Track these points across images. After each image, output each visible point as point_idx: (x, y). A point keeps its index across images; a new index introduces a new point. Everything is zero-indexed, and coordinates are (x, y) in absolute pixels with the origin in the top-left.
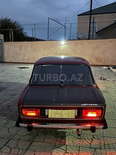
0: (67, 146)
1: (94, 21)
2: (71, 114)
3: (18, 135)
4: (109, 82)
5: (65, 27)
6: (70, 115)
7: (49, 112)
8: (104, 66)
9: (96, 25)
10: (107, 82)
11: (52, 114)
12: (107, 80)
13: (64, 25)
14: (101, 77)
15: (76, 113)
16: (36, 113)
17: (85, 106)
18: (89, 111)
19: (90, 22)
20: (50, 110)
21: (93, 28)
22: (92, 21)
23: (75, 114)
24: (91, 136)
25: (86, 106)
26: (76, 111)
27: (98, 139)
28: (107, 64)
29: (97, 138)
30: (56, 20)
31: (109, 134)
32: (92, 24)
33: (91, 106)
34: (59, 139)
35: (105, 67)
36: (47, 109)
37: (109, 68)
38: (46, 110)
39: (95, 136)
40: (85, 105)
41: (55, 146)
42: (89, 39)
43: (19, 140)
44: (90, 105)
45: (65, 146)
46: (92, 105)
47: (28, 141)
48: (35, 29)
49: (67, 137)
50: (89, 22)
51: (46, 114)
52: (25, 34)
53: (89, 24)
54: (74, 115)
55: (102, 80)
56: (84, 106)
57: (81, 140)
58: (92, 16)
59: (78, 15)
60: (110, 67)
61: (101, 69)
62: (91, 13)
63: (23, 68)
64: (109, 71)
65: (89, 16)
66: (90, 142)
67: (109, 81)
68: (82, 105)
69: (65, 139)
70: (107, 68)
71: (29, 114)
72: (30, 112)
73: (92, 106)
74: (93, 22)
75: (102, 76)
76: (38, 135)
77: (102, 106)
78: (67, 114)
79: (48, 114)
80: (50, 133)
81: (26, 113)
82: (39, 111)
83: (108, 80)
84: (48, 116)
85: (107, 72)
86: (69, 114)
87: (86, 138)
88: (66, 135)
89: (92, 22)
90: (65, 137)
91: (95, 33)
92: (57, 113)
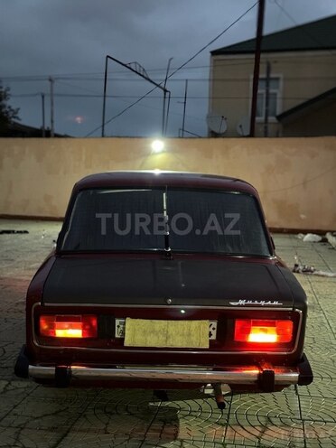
0: (182, 441)
1: (272, 75)
2: (196, 334)
3: (15, 415)
4: (322, 279)
5: (165, 91)
6: (194, 339)
7: (127, 326)
8: (305, 232)
9: (278, 91)
10: (317, 278)
11: (136, 333)
12: (316, 272)
13: (163, 85)
14: (296, 266)
15: (214, 333)
16: (83, 328)
17: (242, 306)
18: (256, 324)
19: (256, 79)
20: (129, 322)
21: (267, 98)
22: (262, 75)
23: (210, 335)
24: (262, 419)
25: (246, 306)
26: (215, 324)
27: (285, 425)
28: (315, 227)
29: (279, 423)
30: (133, 66)
31: (319, 414)
32: (261, 85)
33: (260, 306)
34: (158, 425)
35: (308, 237)
36: (119, 317)
37: (325, 241)
38: (117, 322)
39: (272, 419)
40: (242, 302)
41: (143, 441)
42: (252, 135)
43: (22, 429)
44: (256, 302)
45: (178, 443)
46: (263, 303)
47: (53, 429)
48: (52, 95)
49: (182, 422)
50: (252, 77)
51: (117, 336)
52: (11, 114)
53: (251, 83)
54: (208, 339)
55: (298, 272)
56: (239, 306)
57: (229, 428)
58: (262, 56)
59: (214, 53)
60: (329, 236)
61: (294, 242)
62: (259, 46)
63: (8, 232)
64: (322, 249)
65: (253, 56)
66: (257, 434)
67: (323, 276)
68: (232, 304)
69: (177, 426)
70: (318, 238)
71: (60, 333)
72: (66, 324)
73: (265, 306)
74: (268, 80)
75: (299, 261)
76: (85, 416)
77: (294, 308)
78: (183, 335)
79: (123, 333)
80: (127, 410)
81: (52, 327)
82: (94, 323)
83: (321, 273)
84: (122, 340)
85: (317, 252)
86: (189, 335)
87: (244, 423)
88: (179, 416)
89: (262, 79)
90: (177, 420)
91: (272, 119)
92: (153, 332)
